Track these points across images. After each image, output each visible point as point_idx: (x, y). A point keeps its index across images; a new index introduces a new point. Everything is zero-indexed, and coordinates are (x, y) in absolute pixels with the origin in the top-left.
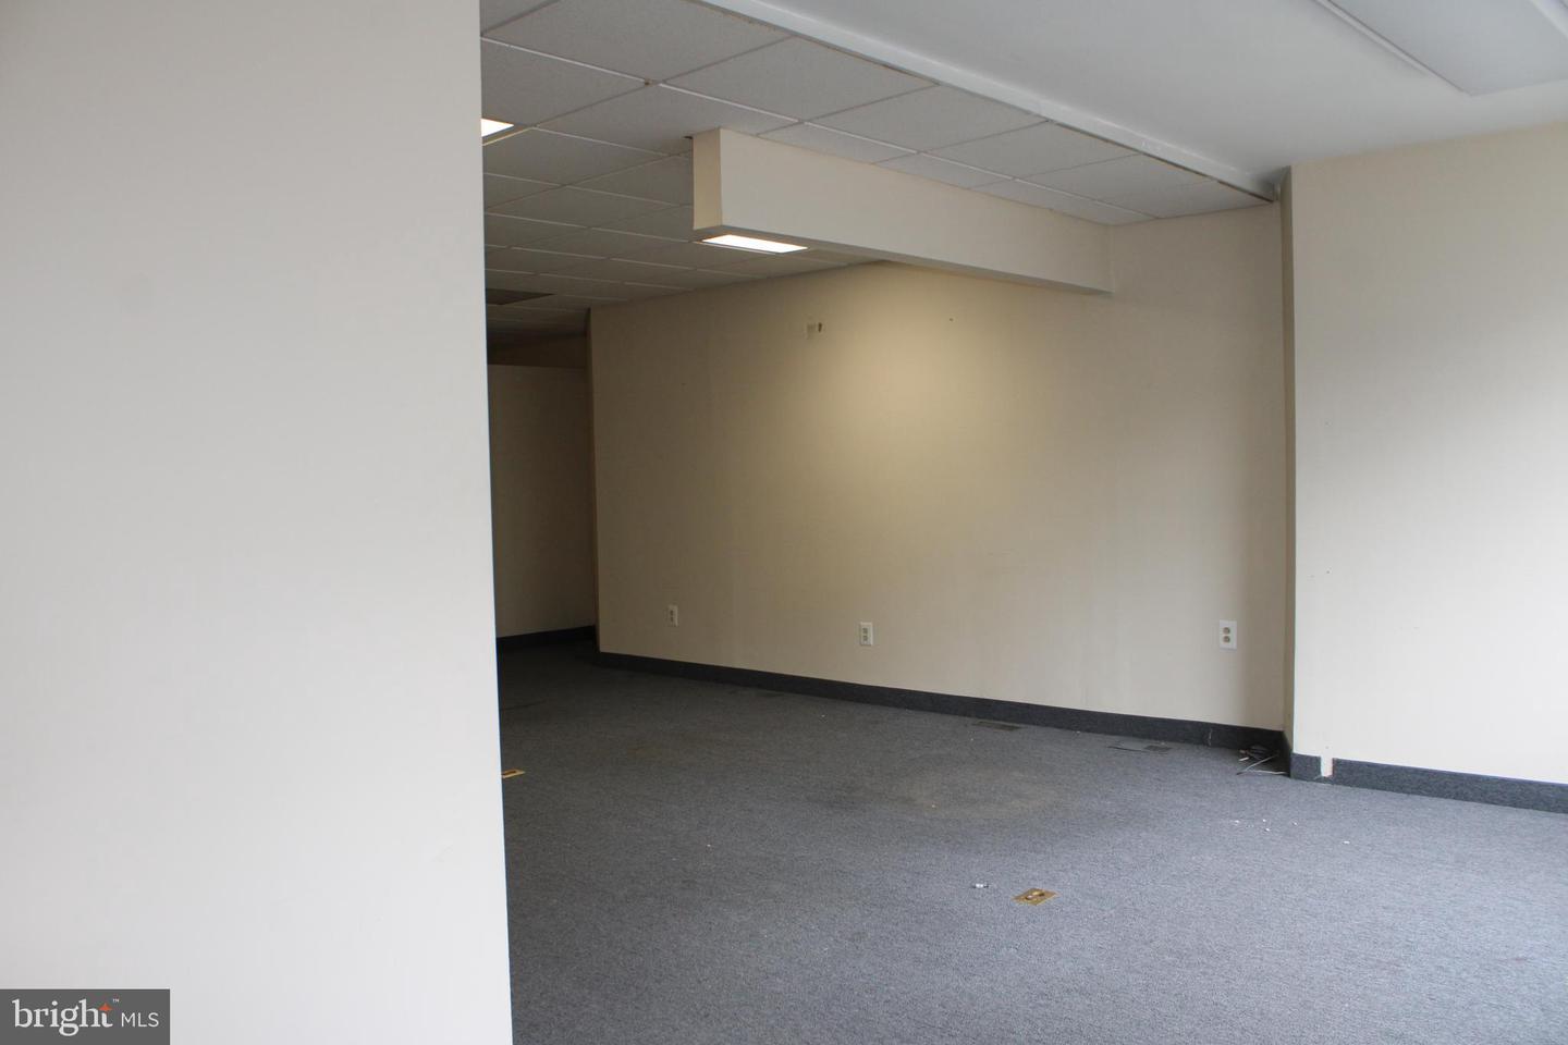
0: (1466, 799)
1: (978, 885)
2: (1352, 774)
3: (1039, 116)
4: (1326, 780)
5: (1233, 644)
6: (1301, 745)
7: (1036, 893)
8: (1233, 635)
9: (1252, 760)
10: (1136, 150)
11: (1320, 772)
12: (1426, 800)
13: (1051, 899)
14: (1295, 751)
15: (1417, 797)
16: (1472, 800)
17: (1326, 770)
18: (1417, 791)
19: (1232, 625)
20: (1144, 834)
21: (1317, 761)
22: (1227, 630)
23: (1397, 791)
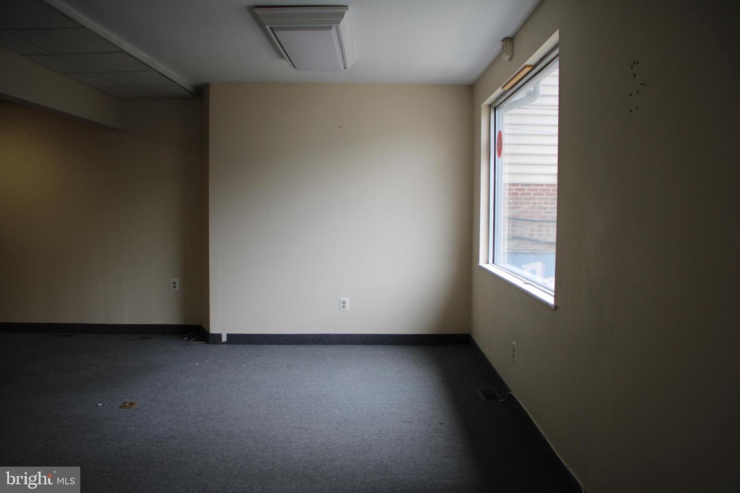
0: (281, 344)
1: (99, 405)
2: (236, 340)
3: (120, 48)
4: (224, 343)
5: (177, 289)
6: (213, 330)
7: (128, 404)
8: (177, 285)
9: (190, 339)
10: (152, 68)
11: (221, 340)
12: (265, 346)
13: (135, 405)
14: (211, 332)
15: (262, 346)
16: (283, 344)
17: (224, 339)
18: (261, 343)
19: (177, 280)
20: (160, 373)
21: (220, 335)
22: (174, 283)
23: (254, 344)
